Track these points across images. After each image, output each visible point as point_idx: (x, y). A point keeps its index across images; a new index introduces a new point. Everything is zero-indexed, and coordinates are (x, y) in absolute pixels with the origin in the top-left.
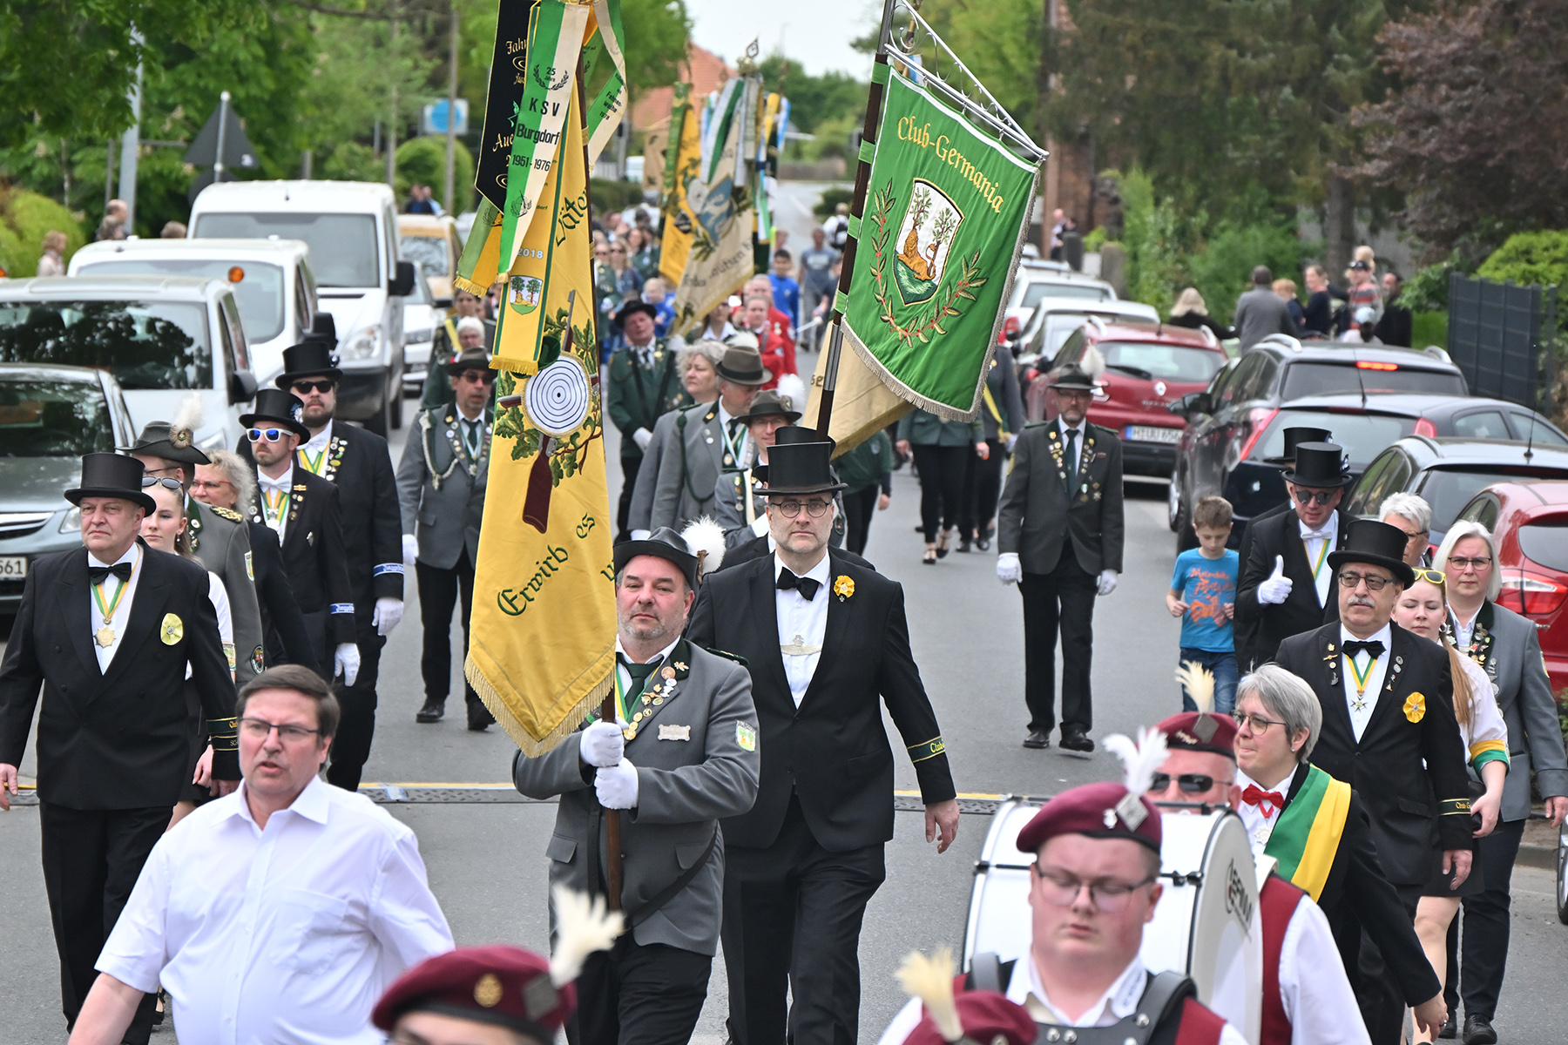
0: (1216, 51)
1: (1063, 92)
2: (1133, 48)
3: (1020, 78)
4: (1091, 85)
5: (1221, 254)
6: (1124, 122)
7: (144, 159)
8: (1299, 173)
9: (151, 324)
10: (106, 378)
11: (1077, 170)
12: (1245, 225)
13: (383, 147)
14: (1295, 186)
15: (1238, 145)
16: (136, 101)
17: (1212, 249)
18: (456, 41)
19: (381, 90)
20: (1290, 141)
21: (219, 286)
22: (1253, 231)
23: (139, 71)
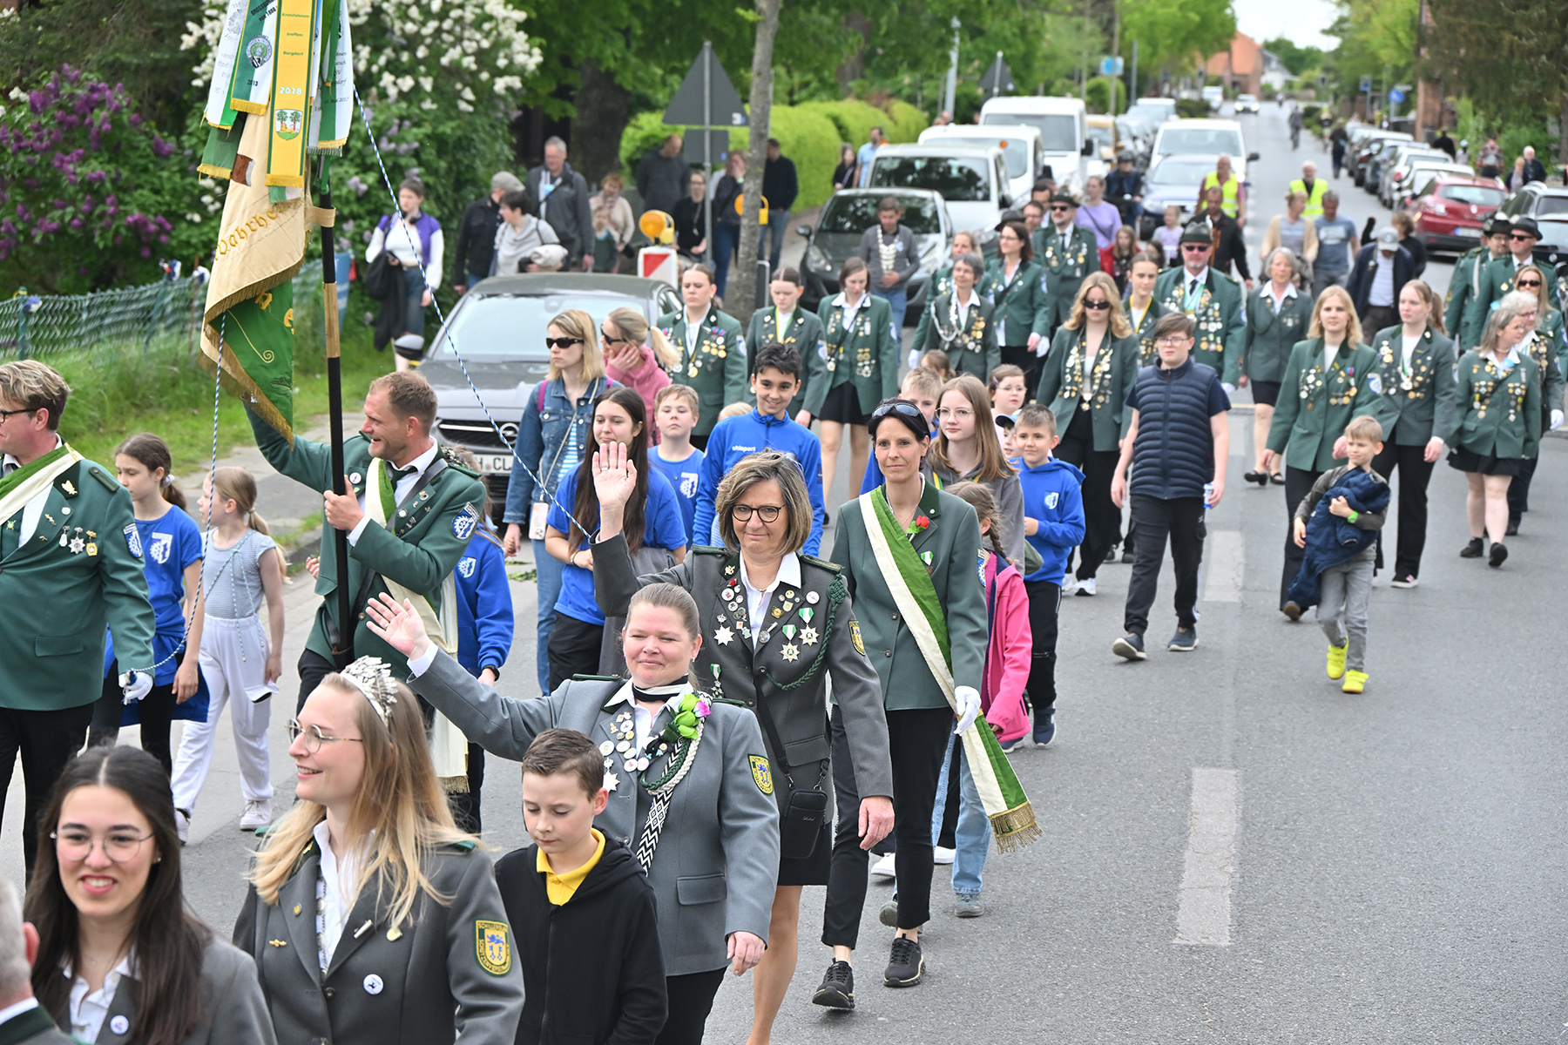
0: (1507, 37)
1: (1428, 57)
2: (1465, 35)
3: (1406, 50)
4: (1443, 54)
5: (1507, 141)
6: (1459, 73)
7: (958, 87)
8: (1549, 99)
9: (960, 169)
10: (937, 196)
11: (1434, 97)
12: (1520, 126)
13: (1080, 81)
14: (1546, 107)
15: (1517, 85)
16: (954, 56)
17: (1503, 138)
18: (1117, 28)
19: (1079, 53)
20: (1544, 84)
21: (995, 150)
22: (1524, 129)
23: (957, 40)
